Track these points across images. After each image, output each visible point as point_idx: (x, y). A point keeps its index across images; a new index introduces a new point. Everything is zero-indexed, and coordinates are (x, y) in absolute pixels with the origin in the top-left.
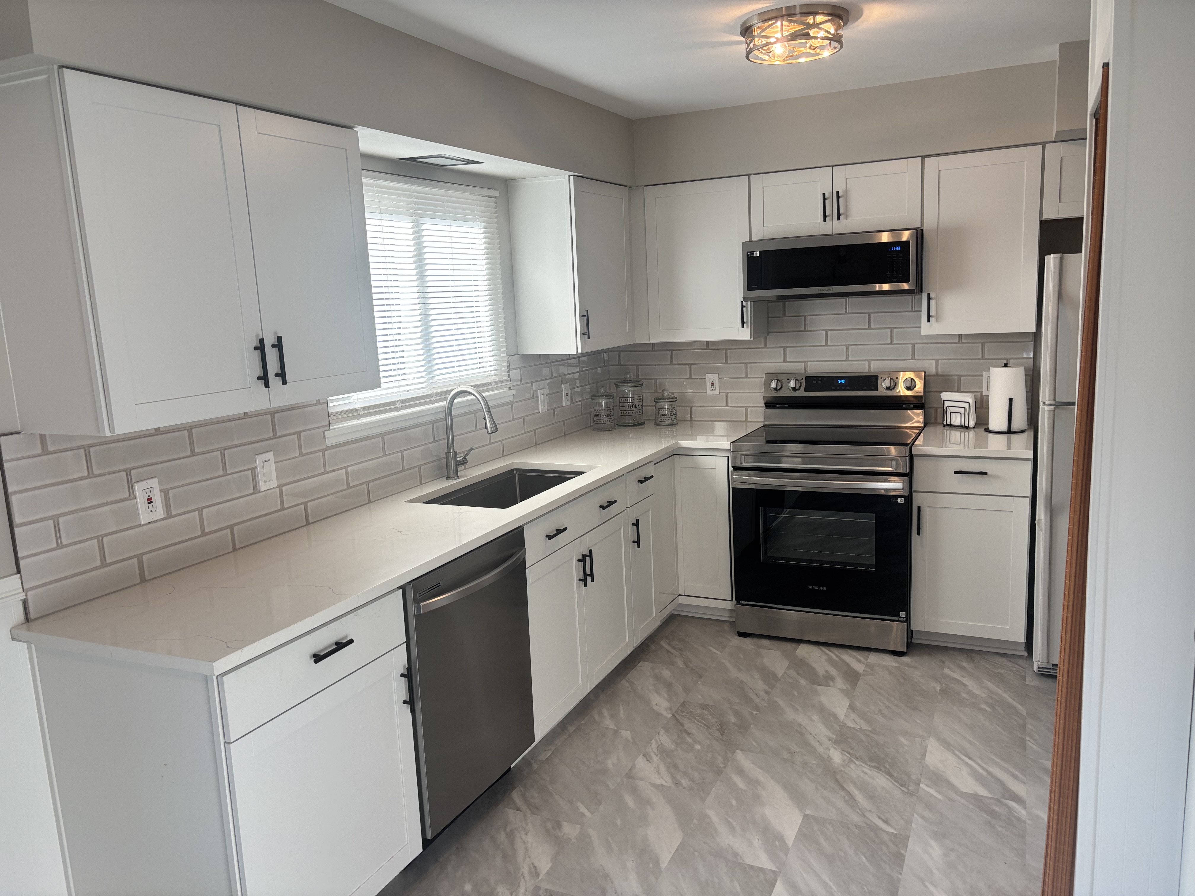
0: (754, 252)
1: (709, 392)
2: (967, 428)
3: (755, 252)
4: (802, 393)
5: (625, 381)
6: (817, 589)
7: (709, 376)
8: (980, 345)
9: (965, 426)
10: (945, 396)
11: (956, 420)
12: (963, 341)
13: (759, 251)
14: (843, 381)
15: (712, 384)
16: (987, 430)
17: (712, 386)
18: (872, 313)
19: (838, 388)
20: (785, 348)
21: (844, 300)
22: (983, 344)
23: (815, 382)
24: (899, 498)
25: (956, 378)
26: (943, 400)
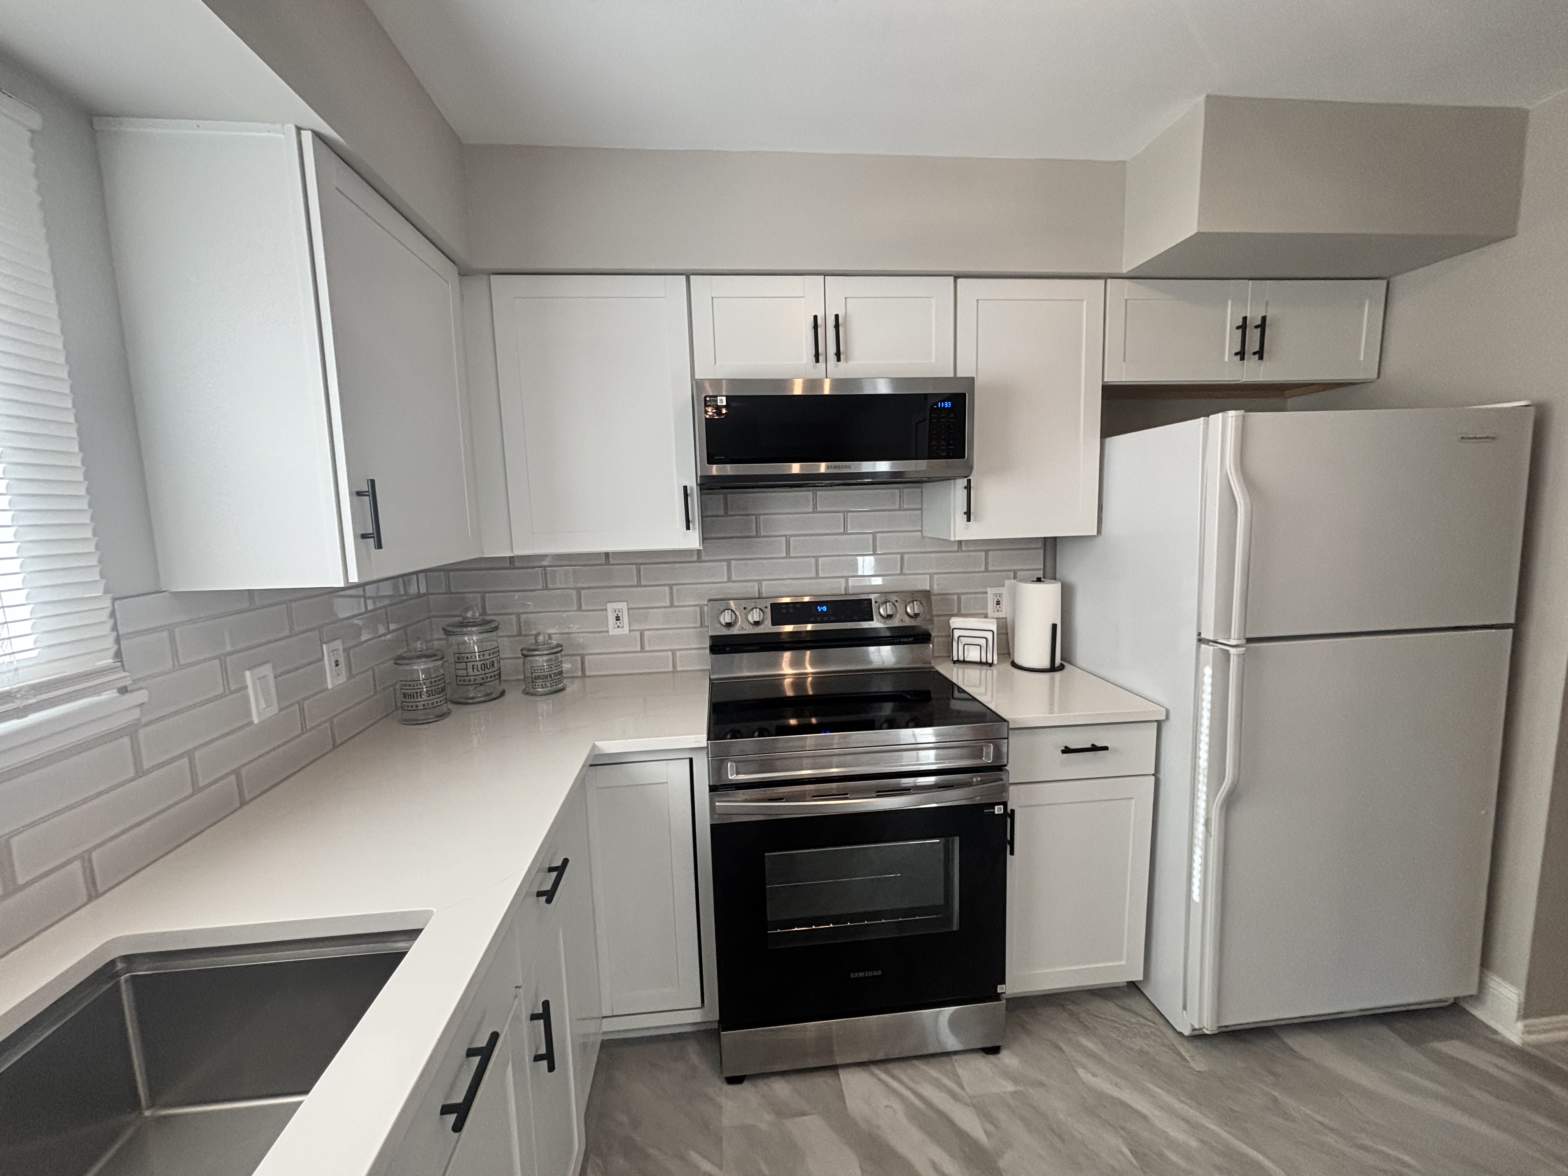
0: (716, 397)
1: (613, 631)
2: (991, 665)
3: (719, 398)
4: (767, 627)
5: (464, 624)
6: (867, 975)
7: (610, 607)
8: (983, 553)
9: (986, 663)
10: (955, 622)
11: (973, 655)
12: (964, 548)
13: (727, 397)
14: (825, 608)
15: (618, 618)
16: (1014, 665)
17: (618, 622)
18: (848, 512)
19: (819, 619)
20: (728, 561)
21: (810, 493)
22: (987, 552)
23: (784, 611)
24: (996, 807)
25: (956, 597)
26: (952, 628)
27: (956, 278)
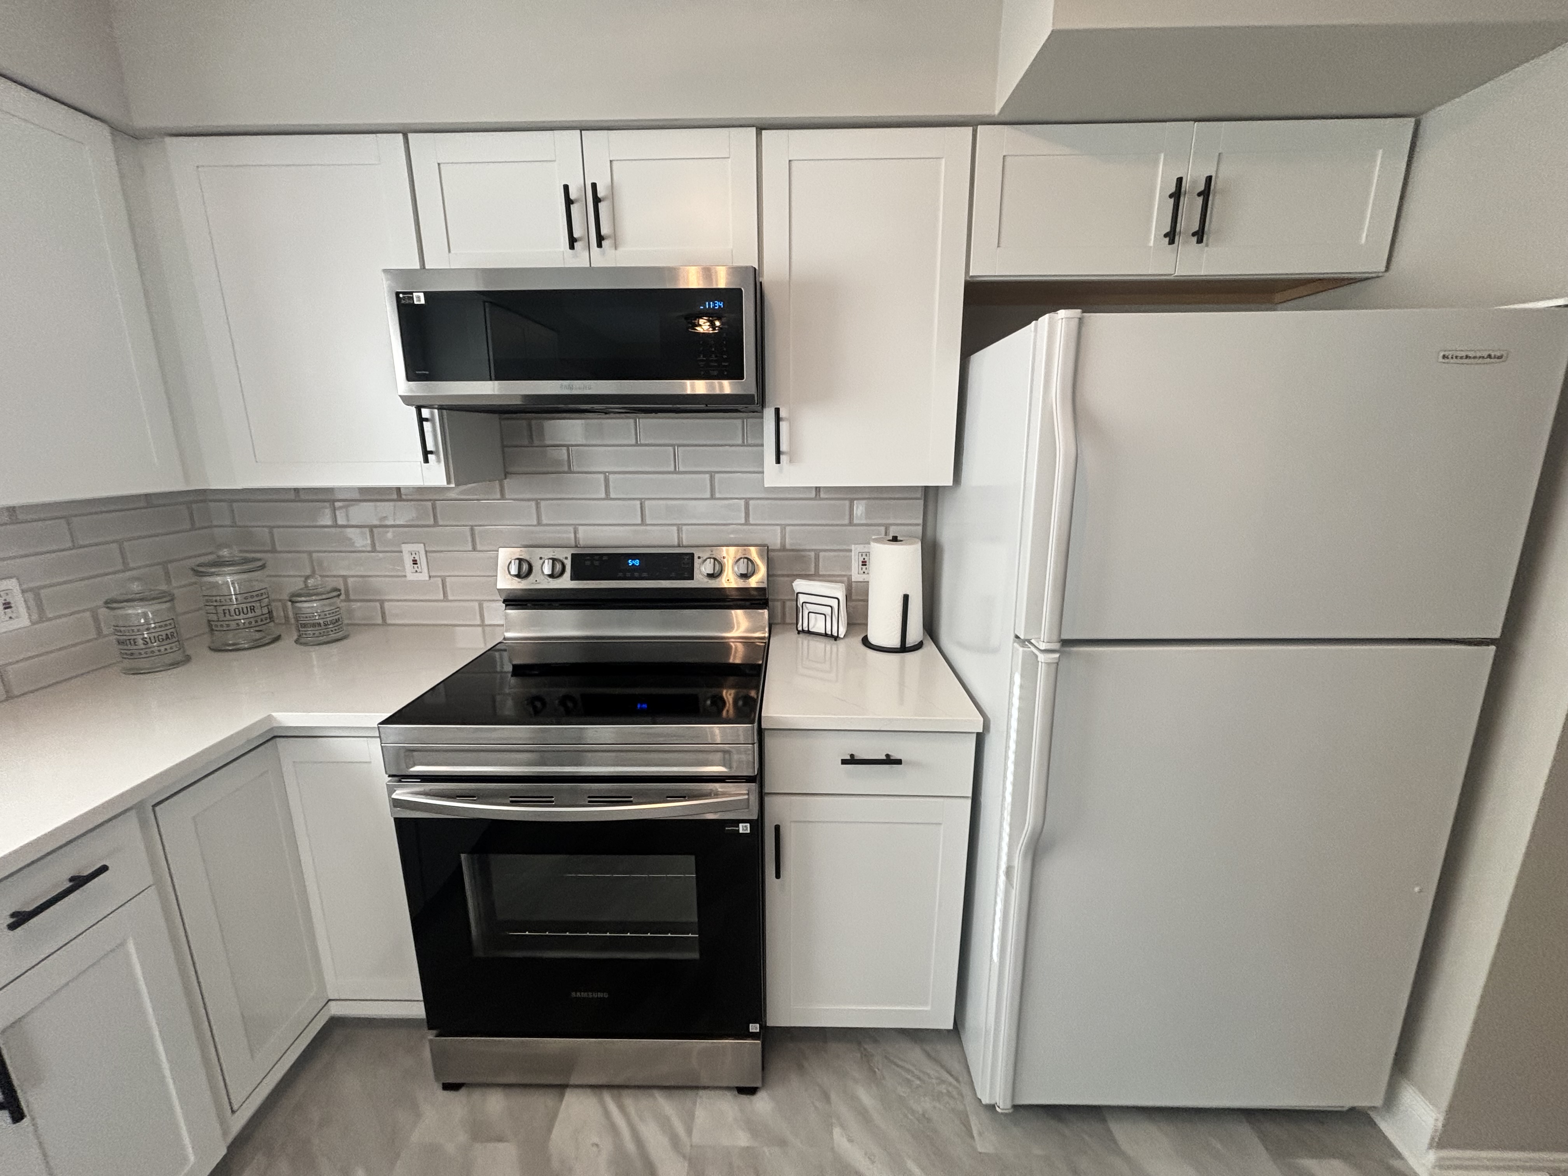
0: (412, 293)
1: (411, 576)
2: (836, 638)
3: (414, 294)
4: (566, 582)
5: (220, 563)
6: (591, 996)
7: (406, 548)
8: (847, 503)
9: (832, 636)
10: (800, 585)
11: (818, 625)
12: (822, 495)
13: (425, 293)
14: (637, 562)
15: (415, 562)
16: (866, 642)
17: (415, 566)
18: (679, 446)
19: (628, 575)
20: (537, 501)
21: (632, 421)
22: (852, 501)
23: (588, 563)
24: (741, 825)
25: (812, 554)
26: (796, 592)
27: (760, 129)
